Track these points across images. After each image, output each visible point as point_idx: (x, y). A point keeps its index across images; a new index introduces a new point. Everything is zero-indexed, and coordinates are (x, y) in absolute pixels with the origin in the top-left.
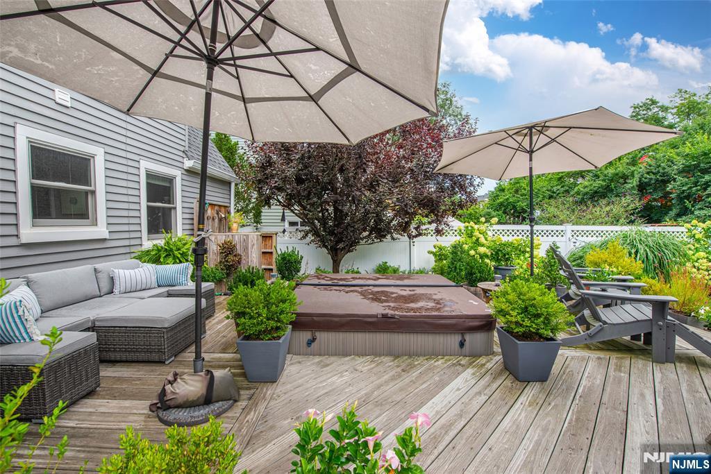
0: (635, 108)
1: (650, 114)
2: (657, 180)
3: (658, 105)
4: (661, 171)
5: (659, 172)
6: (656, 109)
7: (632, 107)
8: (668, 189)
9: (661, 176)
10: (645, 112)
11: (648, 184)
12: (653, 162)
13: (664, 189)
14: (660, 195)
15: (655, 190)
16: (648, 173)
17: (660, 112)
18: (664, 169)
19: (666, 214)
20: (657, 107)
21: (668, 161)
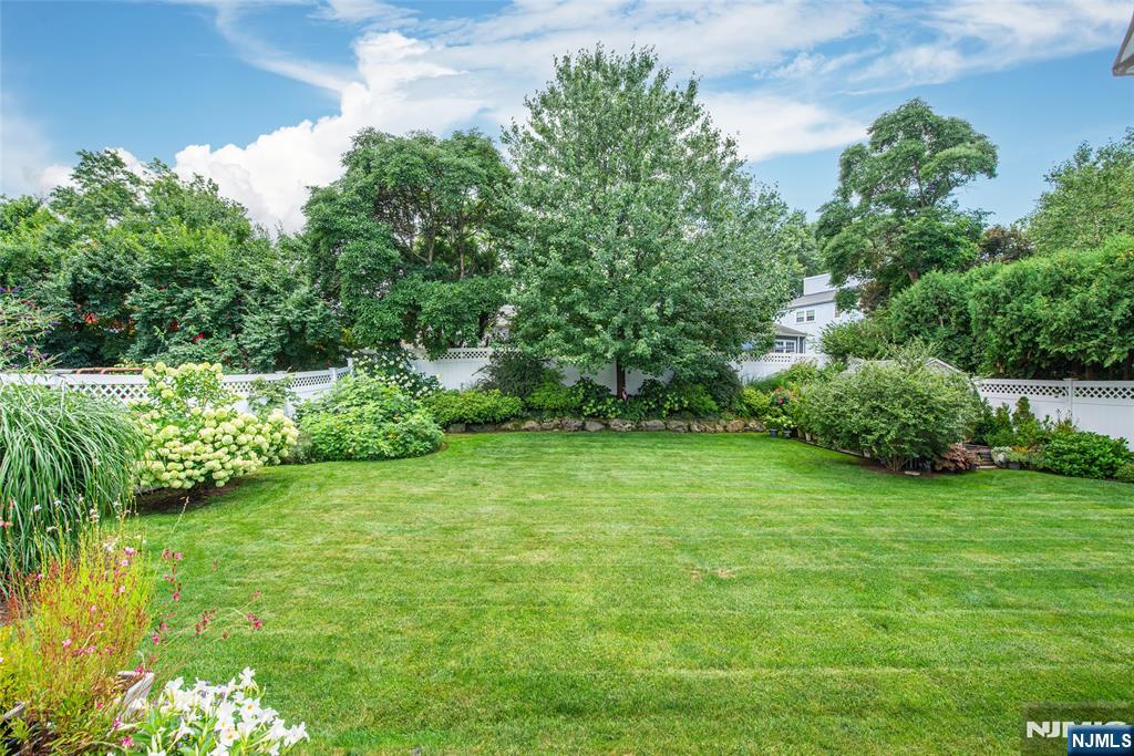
0: (86, 158)
1: (112, 178)
2: (108, 284)
3: (125, 169)
4: (115, 268)
5: (110, 268)
6: (121, 176)
7: (79, 153)
8: (126, 303)
9: (114, 277)
10: (103, 173)
11: (90, 289)
12: (100, 249)
13: (120, 303)
14: (115, 312)
15: (105, 302)
16: (90, 267)
17: (128, 183)
18: (119, 264)
19: (125, 349)
20: (124, 172)
21: (128, 252)
